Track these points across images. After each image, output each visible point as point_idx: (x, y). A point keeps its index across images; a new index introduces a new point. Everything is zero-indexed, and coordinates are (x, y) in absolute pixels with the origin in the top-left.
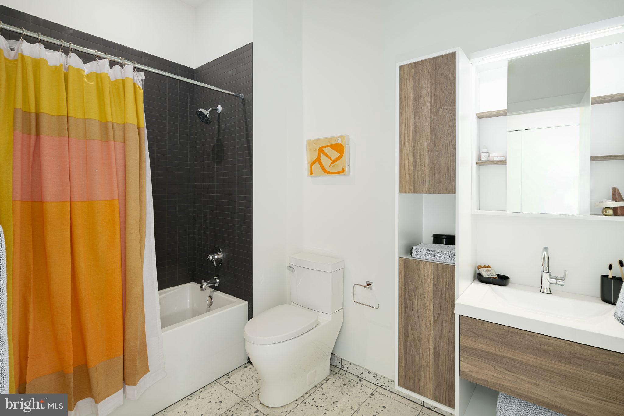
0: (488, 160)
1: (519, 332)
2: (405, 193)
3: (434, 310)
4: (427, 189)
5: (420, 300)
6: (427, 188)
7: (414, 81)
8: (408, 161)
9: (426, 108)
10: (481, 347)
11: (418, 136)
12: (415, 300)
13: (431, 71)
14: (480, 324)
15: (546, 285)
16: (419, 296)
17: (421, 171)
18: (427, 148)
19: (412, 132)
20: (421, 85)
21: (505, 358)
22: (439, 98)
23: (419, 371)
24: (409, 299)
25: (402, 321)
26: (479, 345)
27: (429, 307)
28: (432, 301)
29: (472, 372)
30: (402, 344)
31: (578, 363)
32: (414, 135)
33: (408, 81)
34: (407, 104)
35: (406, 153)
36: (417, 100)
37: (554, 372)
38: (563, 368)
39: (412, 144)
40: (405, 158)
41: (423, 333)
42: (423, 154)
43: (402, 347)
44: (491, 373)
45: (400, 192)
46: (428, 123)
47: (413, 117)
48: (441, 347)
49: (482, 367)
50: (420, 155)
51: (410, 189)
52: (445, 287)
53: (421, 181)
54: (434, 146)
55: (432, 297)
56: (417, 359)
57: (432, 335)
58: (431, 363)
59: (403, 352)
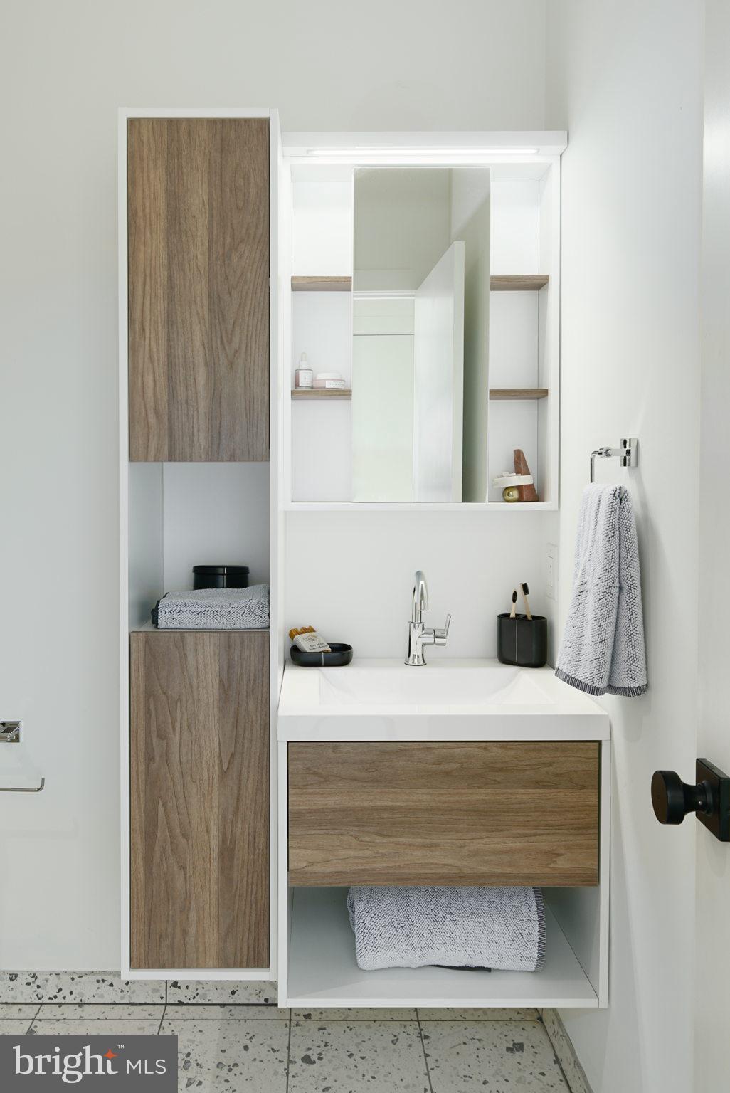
0: (312, 388)
1: (402, 747)
2: (146, 460)
3: (220, 748)
4: (202, 451)
5: (186, 733)
6: (202, 447)
7: (167, 168)
8: (154, 376)
9: (199, 243)
10: (333, 801)
11: (178, 313)
12: (173, 736)
13: (210, 152)
14: (330, 750)
15: (416, 650)
16: (185, 723)
17: (187, 403)
18: (202, 347)
19: (162, 301)
20: (185, 181)
21: (377, 810)
22: (231, 224)
23: (185, 909)
24: (159, 736)
25: (139, 796)
26: (328, 799)
27: (207, 743)
28: (216, 727)
29: (313, 864)
30: (141, 856)
31: (497, 779)
32: (168, 311)
33: (151, 165)
34: (151, 225)
35: (147, 356)
36: (175, 220)
37: (461, 810)
38: (474, 797)
39: (163, 334)
40: (143, 368)
41: (194, 812)
42: (191, 359)
43: (140, 861)
44: (352, 853)
45: (131, 458)
46: (203, 282)
47: (166, 262)
48: (238, 833)
49: (333, 846)
50: (185, 362)
51: (158, 451)
52: (247, 685)
53: (187, 430)
54: (219, 342)
55: (217, 718)
56: (179, 882)
57: (216, 810)
58: (215, 879)
59: (142, 876)
